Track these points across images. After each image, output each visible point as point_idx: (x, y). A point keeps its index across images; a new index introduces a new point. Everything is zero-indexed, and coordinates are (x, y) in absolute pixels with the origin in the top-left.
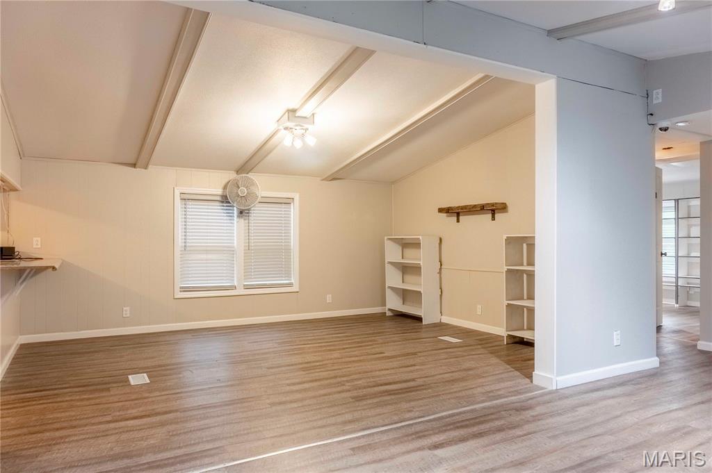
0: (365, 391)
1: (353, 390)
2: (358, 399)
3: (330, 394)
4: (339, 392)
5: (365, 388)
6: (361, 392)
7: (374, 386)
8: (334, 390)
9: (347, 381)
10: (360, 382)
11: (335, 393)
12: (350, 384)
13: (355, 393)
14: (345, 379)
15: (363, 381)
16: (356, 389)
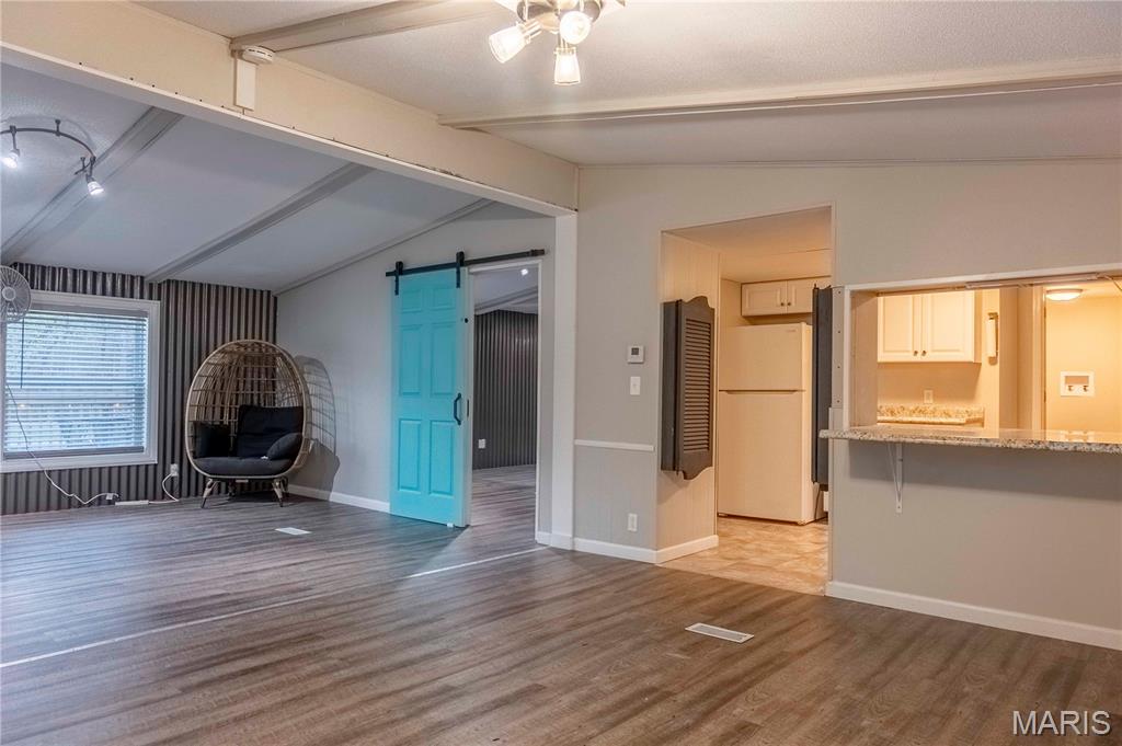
0: (299, 650)
1: (321, 651)
2: (311, 637)
3: (362, 641)
4: (345, 645)
5: (299, 658)
6: (308, 647)
7: (280, 662)
8: (356, 649)
9: (337, 668)
10: (310, 669)
11: (354, 643)
12: (331, 662)
13: (317, 645)
14: (344, 673)
15: (303, 673)
16: (316, 653)
